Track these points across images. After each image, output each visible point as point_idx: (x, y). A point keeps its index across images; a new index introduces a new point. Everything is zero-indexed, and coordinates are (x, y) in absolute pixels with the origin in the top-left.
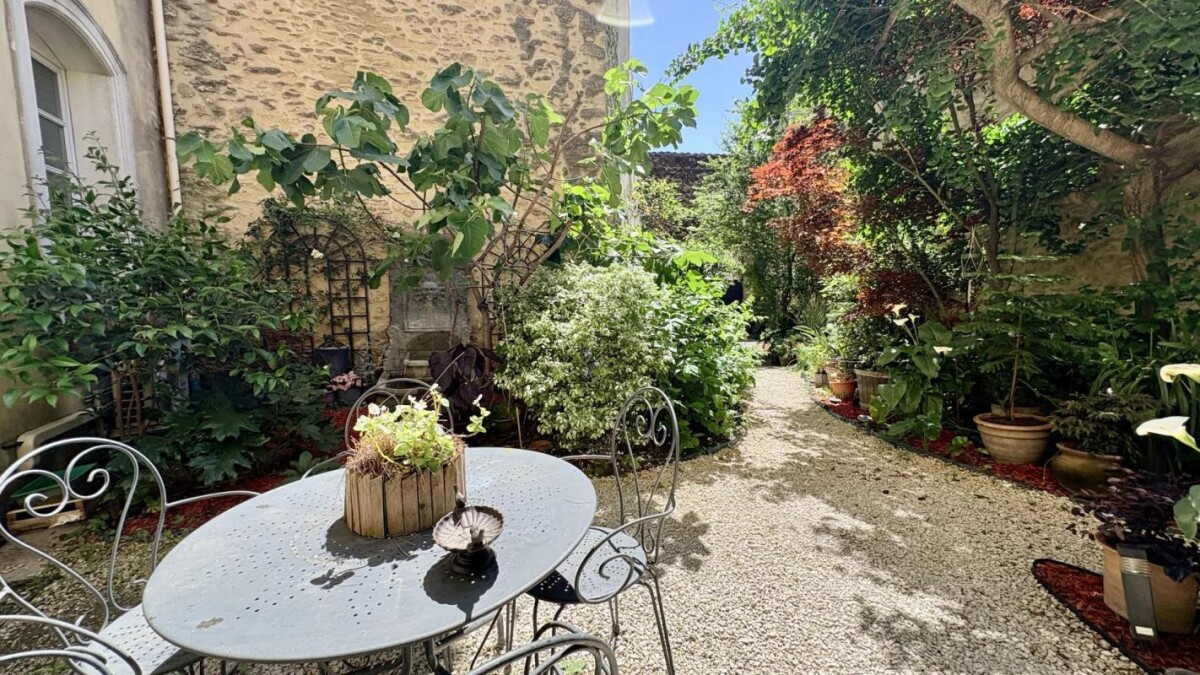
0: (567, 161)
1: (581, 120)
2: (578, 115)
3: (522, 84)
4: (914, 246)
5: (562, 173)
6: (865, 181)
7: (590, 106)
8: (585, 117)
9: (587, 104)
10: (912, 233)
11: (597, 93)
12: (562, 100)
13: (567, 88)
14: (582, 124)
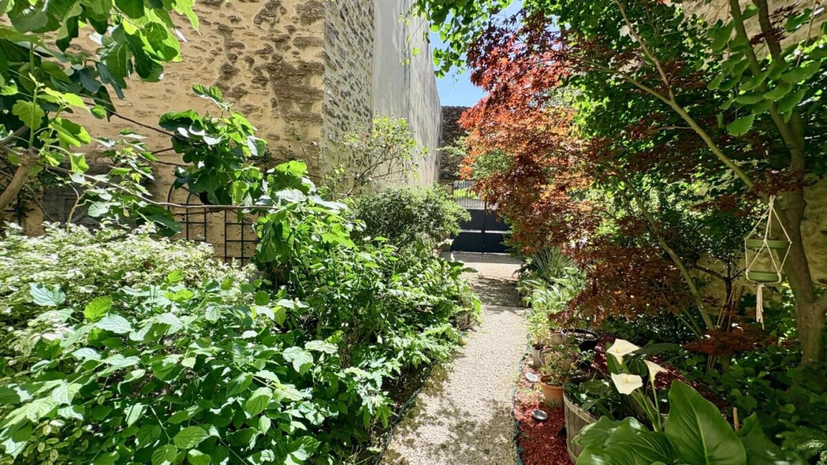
0: (276, 91)
1: (295, 49)
2: (290, 43)
3: (223, 5)
4: (663, 201)
5: (270, 104)
6: (599, 120)
7: (306, 35)
8: (299, 46)
9: (303, 32)
10: (661, 187)
11: (314, 20)
12: (272, 25)
13: (278, 12)
14: (296, 53)
